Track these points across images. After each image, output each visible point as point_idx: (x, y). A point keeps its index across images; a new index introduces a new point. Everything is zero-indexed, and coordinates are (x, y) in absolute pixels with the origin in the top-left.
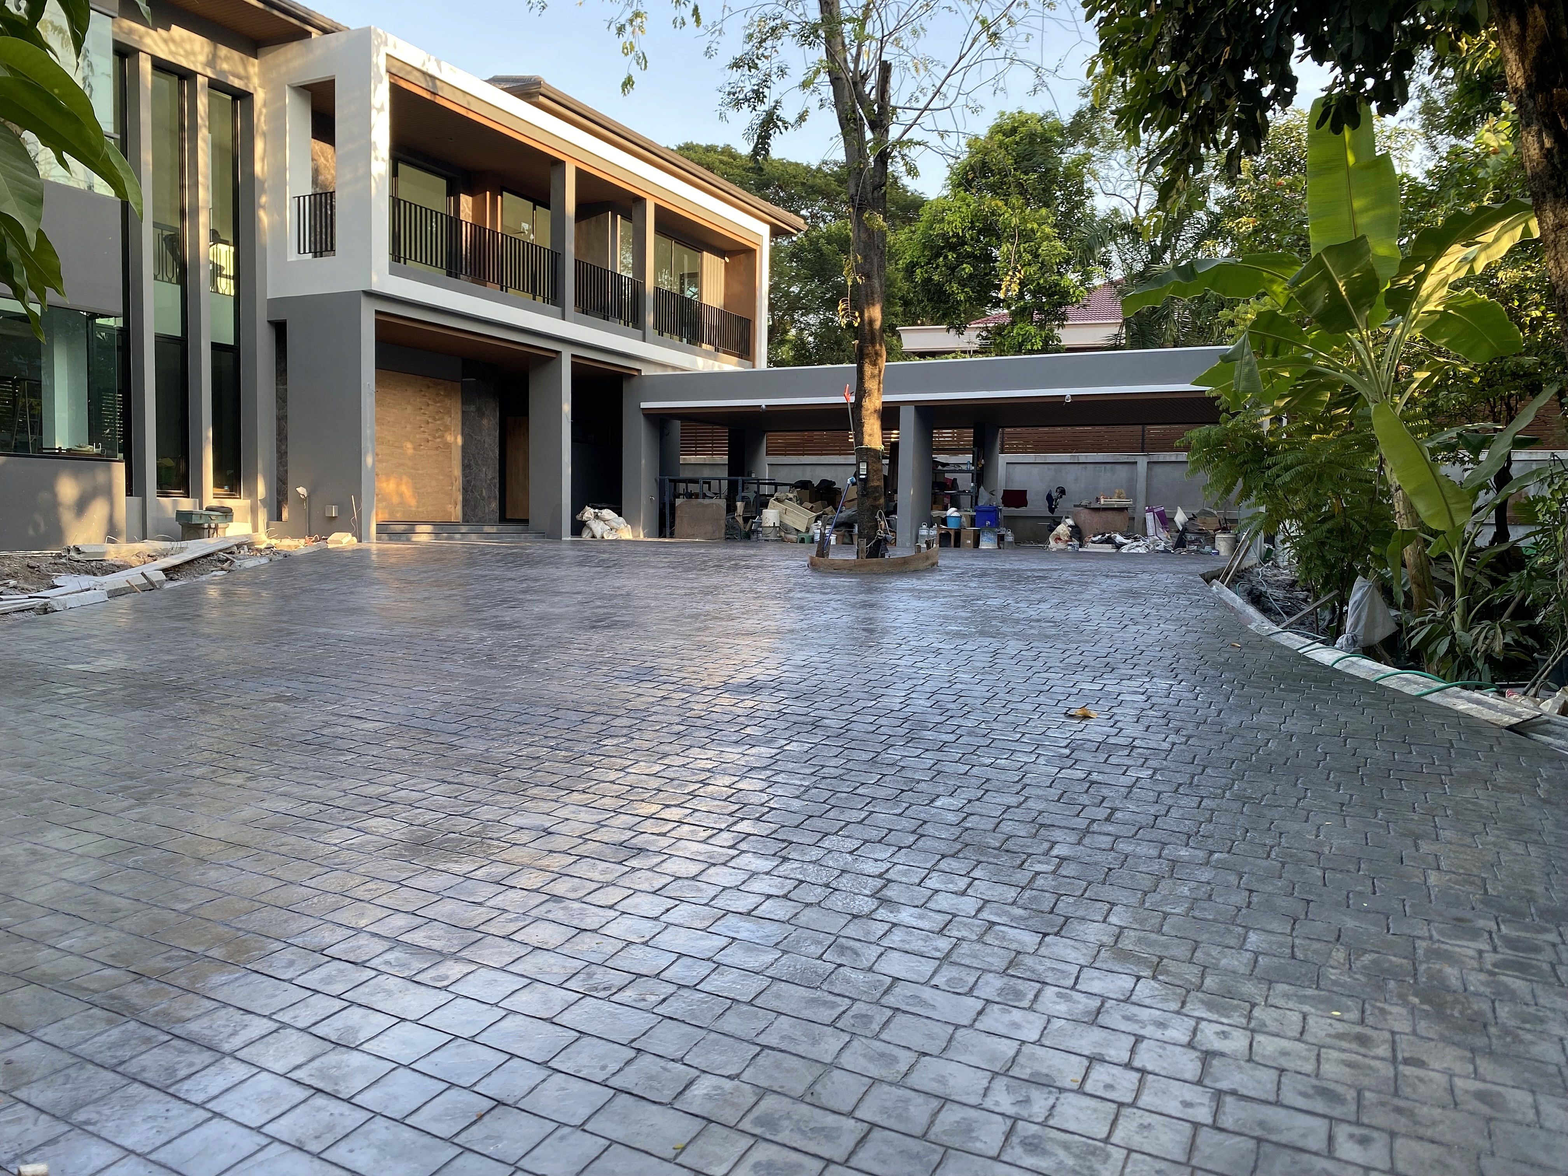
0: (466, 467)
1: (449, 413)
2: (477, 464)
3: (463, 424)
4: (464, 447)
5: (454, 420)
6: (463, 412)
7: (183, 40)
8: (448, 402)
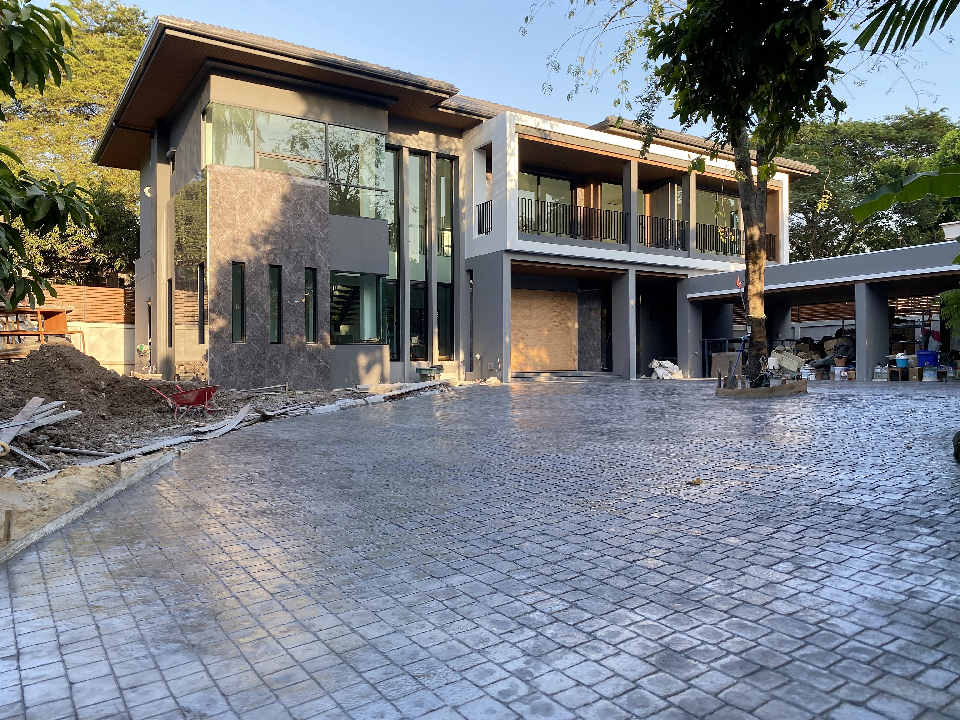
0: (581, 340)
1: (570, 310)
2: (587, 337)
3: (578, 316)
4: (579, 328)
5: (573, 313)
6: (579, 309)
7: (425, 137)
8: (569, 304)
